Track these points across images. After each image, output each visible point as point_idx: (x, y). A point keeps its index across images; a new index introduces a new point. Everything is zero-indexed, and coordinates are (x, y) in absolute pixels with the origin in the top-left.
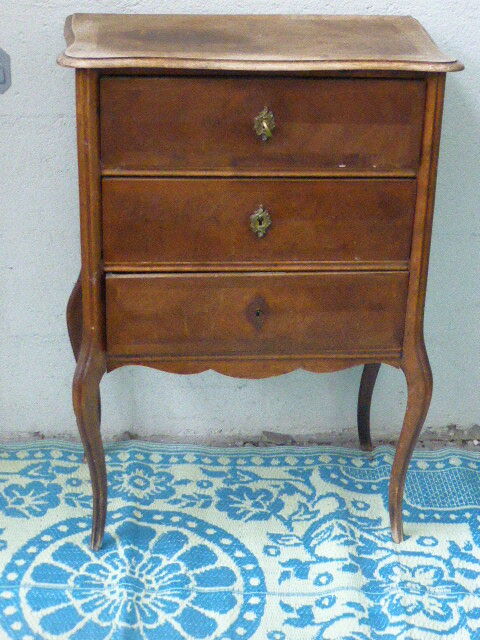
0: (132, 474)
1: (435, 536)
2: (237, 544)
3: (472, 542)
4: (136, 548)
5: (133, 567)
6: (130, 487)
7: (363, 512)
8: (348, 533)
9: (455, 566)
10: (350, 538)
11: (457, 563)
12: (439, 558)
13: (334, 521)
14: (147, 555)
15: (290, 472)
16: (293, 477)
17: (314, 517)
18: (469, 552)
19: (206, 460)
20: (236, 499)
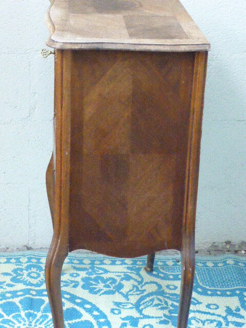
0: (29, 271)
1: (217, 304)
2: (95, 308)
3: (240, 307)
4: (32, 311)
5: (31, 322)
6: (28, 278)
7: (174, 291)
8: (163, 303)
9: (230, 320)
10: (165, 306)
11: (230, 318)
12: (219, 316)
13: (154, 296)
14: (39, 314)
15: (128, 268)
16: (130, 271)
17: (143, 293)
18: (238, 313)
19: (75, 261)
20: (94, 283)
